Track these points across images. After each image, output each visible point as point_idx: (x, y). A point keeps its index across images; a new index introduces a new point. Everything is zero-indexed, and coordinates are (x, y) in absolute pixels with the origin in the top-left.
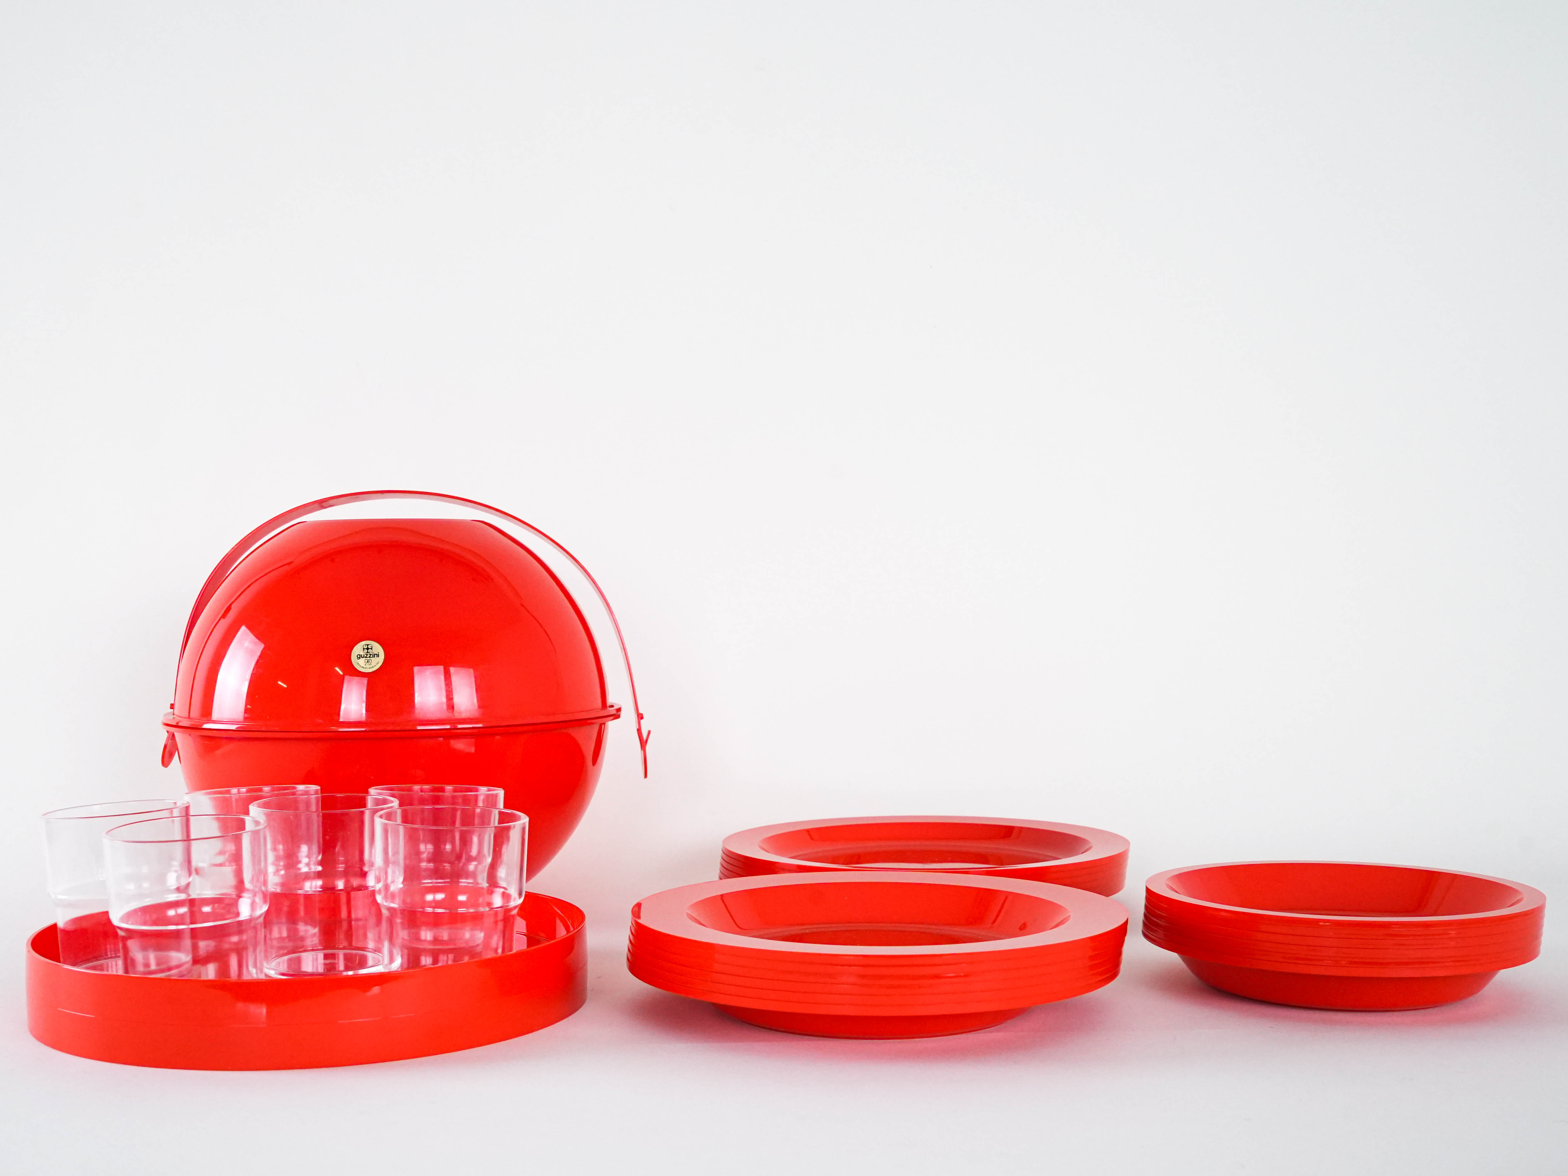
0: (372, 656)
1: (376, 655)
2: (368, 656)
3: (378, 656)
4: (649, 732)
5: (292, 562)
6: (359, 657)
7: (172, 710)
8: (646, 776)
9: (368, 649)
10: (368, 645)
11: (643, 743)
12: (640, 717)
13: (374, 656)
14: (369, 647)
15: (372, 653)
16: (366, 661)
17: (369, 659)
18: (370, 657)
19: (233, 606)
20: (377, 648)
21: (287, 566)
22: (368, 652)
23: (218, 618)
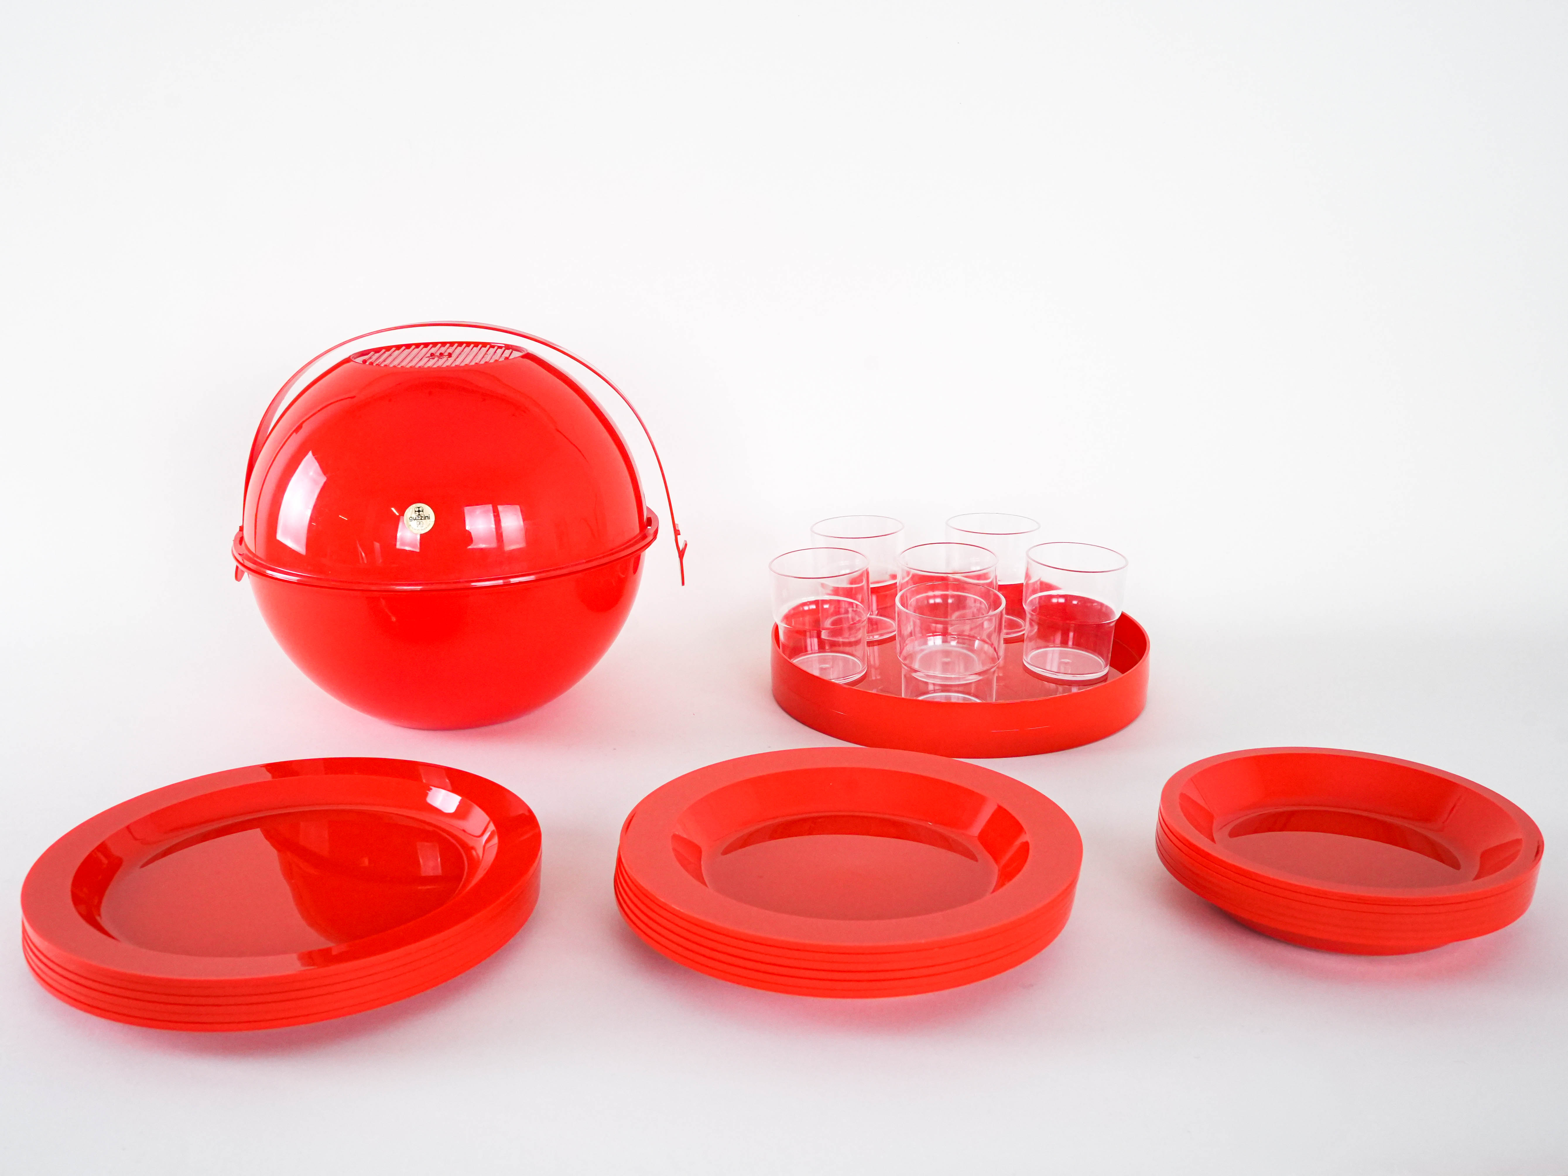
0: (423, 518)
1: (427, 518)
3: (429, 518)
4: (688, 541)
5: (355, 397)
6: (411, 519)
7: (241, 532)
8: (683, 584)
9: (419, 511)
10: (419, 508)
11: (681, 554)
12: (677, 533)
13: (425, 518)
14: (420, 509)
15: (423, 516)
16: (418, 523)
17: (421, 521)
18: (421, 519)
19: (304, 425)
20: (428, 510)
21: (350, 399)
22: (419, 515)
23: (291, 431)
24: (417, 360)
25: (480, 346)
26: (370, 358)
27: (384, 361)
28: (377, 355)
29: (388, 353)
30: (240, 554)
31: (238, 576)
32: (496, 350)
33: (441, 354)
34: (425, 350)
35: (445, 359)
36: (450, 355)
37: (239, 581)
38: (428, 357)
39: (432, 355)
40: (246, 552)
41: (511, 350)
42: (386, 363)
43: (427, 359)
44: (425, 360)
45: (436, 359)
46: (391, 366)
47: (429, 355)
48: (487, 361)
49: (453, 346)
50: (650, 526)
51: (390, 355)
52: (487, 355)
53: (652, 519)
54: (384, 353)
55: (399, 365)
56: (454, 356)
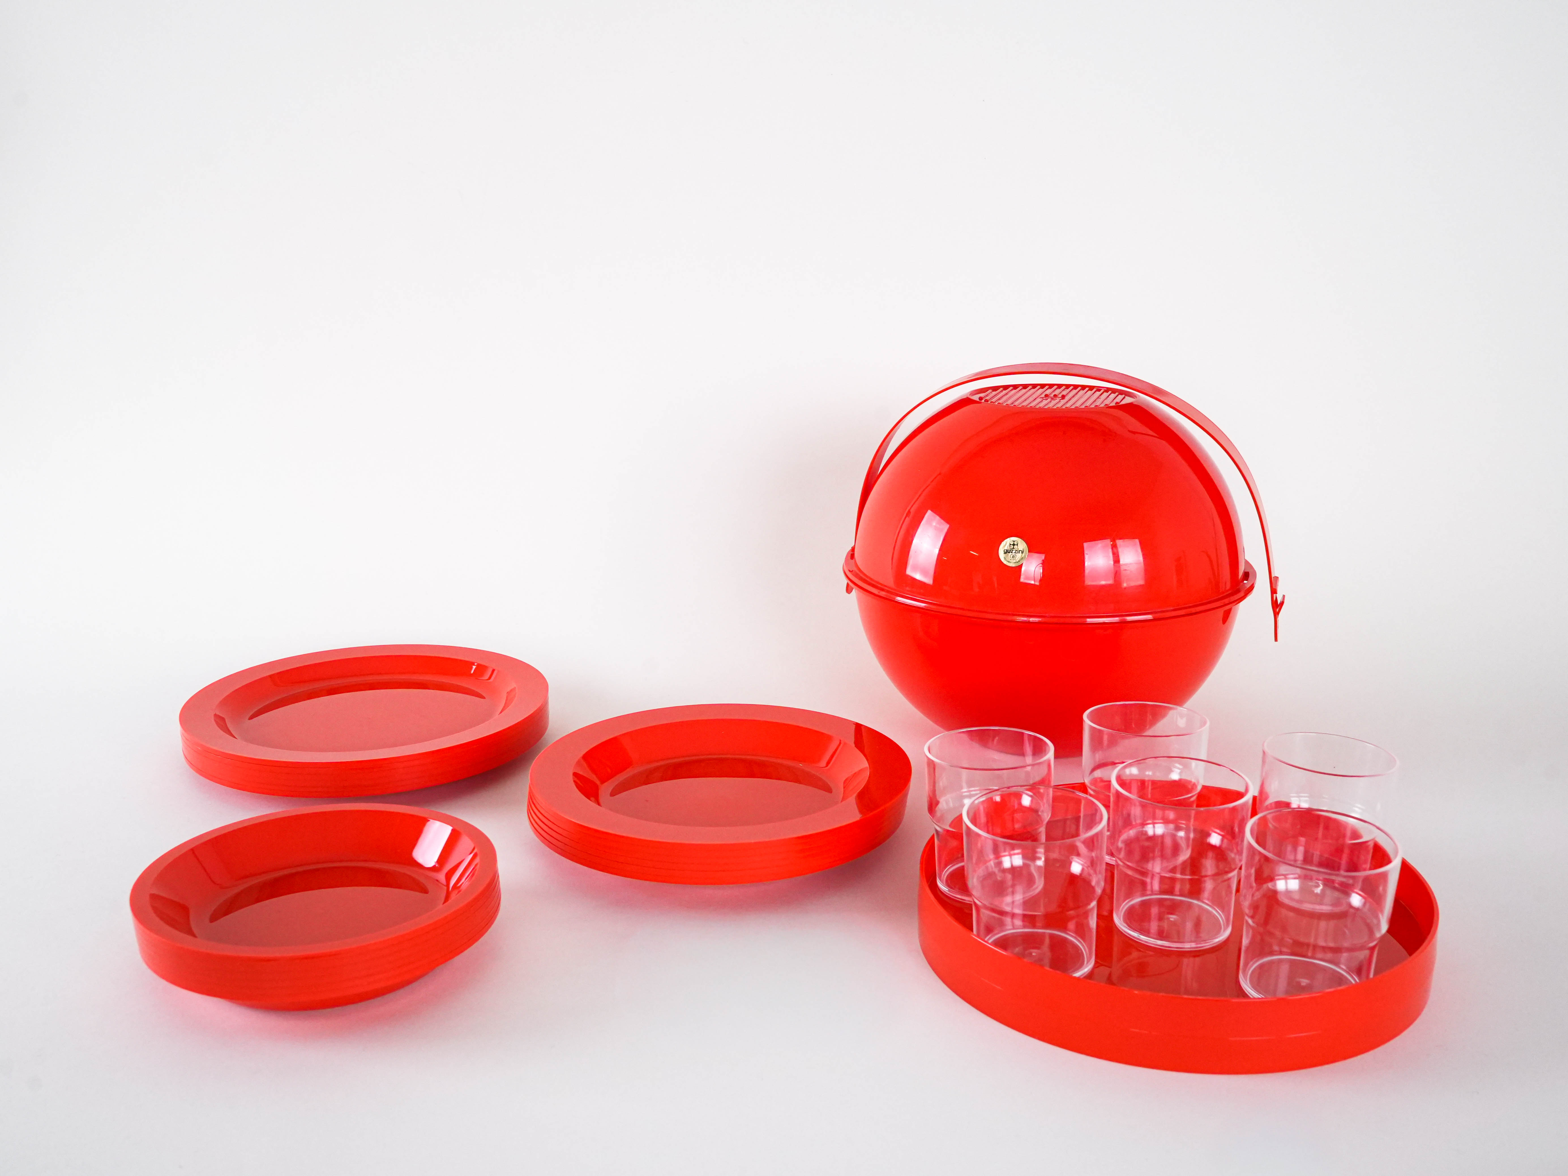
0: (1017, 552)
1: (1020, 552)
2: (1014, 552)
3: (1022, 552)
4: (1284, 596)
6: (1005, 551)
7: (853, 552)
8: (1276, 640)
9: (1014, 545)
10: (1013, 542)
12: (1274, 588)
14: (1015, 543)
15: (1017, 549)
16: (1012, 556)
18: (1015, 553)
20: (1022, 545)
22: (1013, 548)
24: (1031, 399)
25: (1095, 390)
26: (987, 396)
27: (999, 399)
28: (994, 393)
29: (1005, 392)
30: (849, 571)
31: (849, 590)
32: (1109, 395)
33: (1055, 396)
34: (1041, 390)
35: (1058, 400)
36: (1063, 397)
37: (849, 594)
38: (1042, 398)
39: (1046, 396)
40: (855, 569)
41: (1123, 396)
42: (1000, 401)
43: (1041, 399)
44: (1039, 400)
45: (1049, 400)
46: (1005, 404)
47: (1043, 396)
48: (1097, 405)
49: (1068, 389)
50: (1247, 580)
51: (1007, 394)
52: (1099, 399)
53: (1250, 573)
54: (1002, 391)
55: (1012, 403)
56: (1067, 398)
